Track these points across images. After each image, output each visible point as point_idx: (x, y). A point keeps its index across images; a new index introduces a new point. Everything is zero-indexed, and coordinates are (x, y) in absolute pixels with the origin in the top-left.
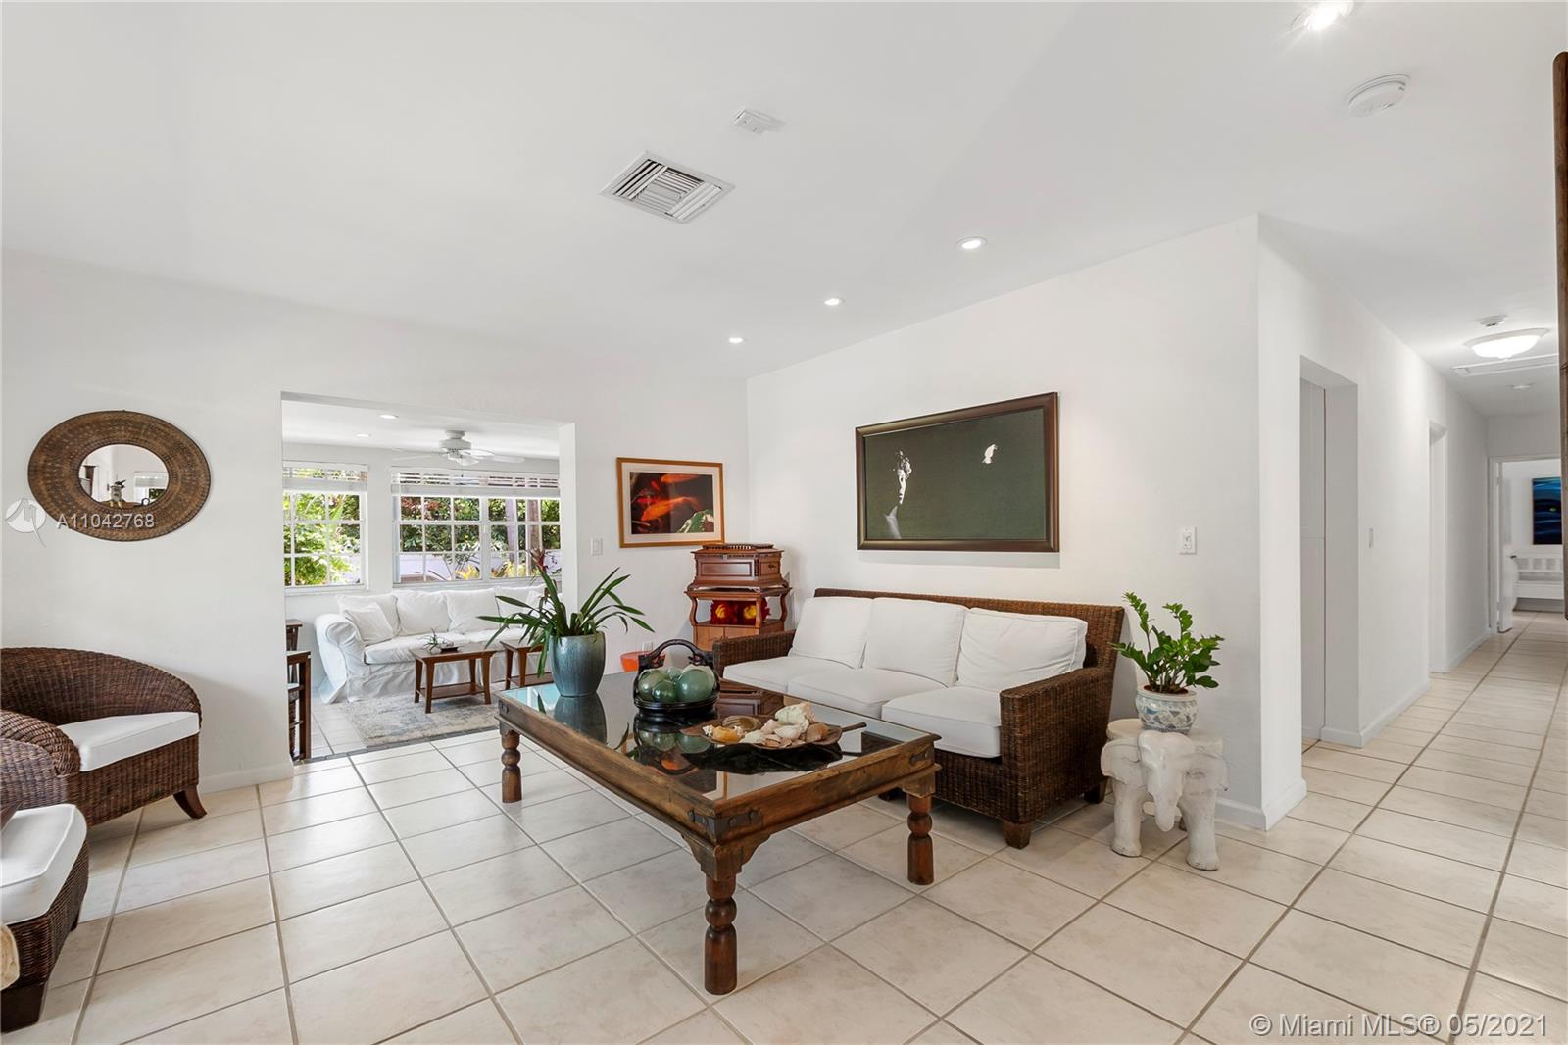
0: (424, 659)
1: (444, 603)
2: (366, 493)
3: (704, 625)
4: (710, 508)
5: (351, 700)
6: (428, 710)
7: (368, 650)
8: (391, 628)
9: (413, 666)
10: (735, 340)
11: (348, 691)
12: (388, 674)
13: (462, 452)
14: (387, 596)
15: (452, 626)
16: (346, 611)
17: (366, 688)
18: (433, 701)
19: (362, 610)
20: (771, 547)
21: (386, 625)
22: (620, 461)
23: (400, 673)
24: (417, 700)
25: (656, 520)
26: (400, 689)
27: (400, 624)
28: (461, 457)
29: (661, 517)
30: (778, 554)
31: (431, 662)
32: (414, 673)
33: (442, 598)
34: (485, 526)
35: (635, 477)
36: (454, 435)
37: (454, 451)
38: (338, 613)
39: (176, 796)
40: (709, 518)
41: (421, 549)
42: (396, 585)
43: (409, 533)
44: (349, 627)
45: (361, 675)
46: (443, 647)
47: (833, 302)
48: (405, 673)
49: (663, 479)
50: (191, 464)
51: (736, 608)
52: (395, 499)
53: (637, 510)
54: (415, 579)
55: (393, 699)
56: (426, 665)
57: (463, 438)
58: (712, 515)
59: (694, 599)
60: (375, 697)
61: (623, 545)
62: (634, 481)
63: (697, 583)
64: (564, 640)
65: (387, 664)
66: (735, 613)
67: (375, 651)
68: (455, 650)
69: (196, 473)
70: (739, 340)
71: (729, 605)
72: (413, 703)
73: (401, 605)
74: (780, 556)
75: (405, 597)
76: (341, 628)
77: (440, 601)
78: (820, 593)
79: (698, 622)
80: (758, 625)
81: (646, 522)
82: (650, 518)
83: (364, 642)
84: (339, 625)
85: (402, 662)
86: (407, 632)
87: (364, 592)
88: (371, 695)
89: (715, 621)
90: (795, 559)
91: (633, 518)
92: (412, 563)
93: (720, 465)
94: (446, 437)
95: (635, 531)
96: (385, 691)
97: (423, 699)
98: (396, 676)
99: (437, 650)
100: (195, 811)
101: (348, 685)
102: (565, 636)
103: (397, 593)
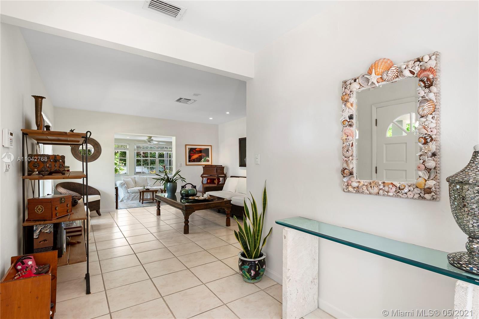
0: (142, 191)
1: (147, 179)
2: (128, 151)
3: (205, 184)
4: (208, 156)
5: (125, 201)
6: (142, 204)
7: (129, 190)
8: (134, 184)
9: (139, 194)
10: (211, 119)
11: (124, 199)
12: (133, 195)
13: (151, 142)
14: (133, 177)
15: (149, 185)
16: (124, 180)
17: (128, 199)
18: (144, 201)
19: (127, 180)
20: (222, 166)
21: (132, 183)
22: (186, 145)
23: (136, 195)
24: (140, 202)
25: (195, 159)
26: (136, 199)
27: (136, 184)
28: (151, 143)
29: (196, 158)
30: (223, 168)
31: (143, 192)
32: (139, 196)
33: (146, 178)
34: (157, 159)
35: (189, 149)
36: (150, 138)
37: (149, 141)
38: (121, 180)
39: (96, 211)
40: (208, 159)
41: (141, 165)
42: (135, 174)
43: (138, 161)
44: (124, 184)
45: (127, 195)
46: (146, 189)
47: (228, 113)
48: (137, 196)
49: (196, 149)
50: (98, 147)
51: (212, 180)
52: (135, 152)
53: (190, 157)
54: (139, 173)
55: (134, 201)
56: (142, 193)
57: (152, 138)
58: (209, 158)
59: (203, 178)
60: (130, 201)
61: (186, 165)
62: (189, 150)
63: (203, 174)
64: (169, 183)
65: (133, 193)
66: (212, 181)
67: (130, 190)
68: (149, 189)
69: (99, 149)
70: (212, 118)
71: (211, 179)
72: (139, 202)
73: (136, 179)
74: (224, 168)
75: (137, 176)
76: (123, 184)
77: (146, 179)
78: (231, 177)
79: (204, 183)
80: (216, 184)
81: (192, 159)
82: (193, 158)
83: (127, 188)
84: (122, 183)
85: (136, 193)
86: (138, 186)
87: (127, 176)
88: (129, 200)
89: (207, 183)
90: (228, 169)
91: (189, 159)
92: (139, 169)
93: (211, 146)
94: (147, 138)
95: (189, 161)
96: (132, 200)
97: (141, 201)
98: (135, 196)
99: (145, 190)
100: (99, 214)
101: (124, 198)
102: (169, 182)
103: (135, 176)
